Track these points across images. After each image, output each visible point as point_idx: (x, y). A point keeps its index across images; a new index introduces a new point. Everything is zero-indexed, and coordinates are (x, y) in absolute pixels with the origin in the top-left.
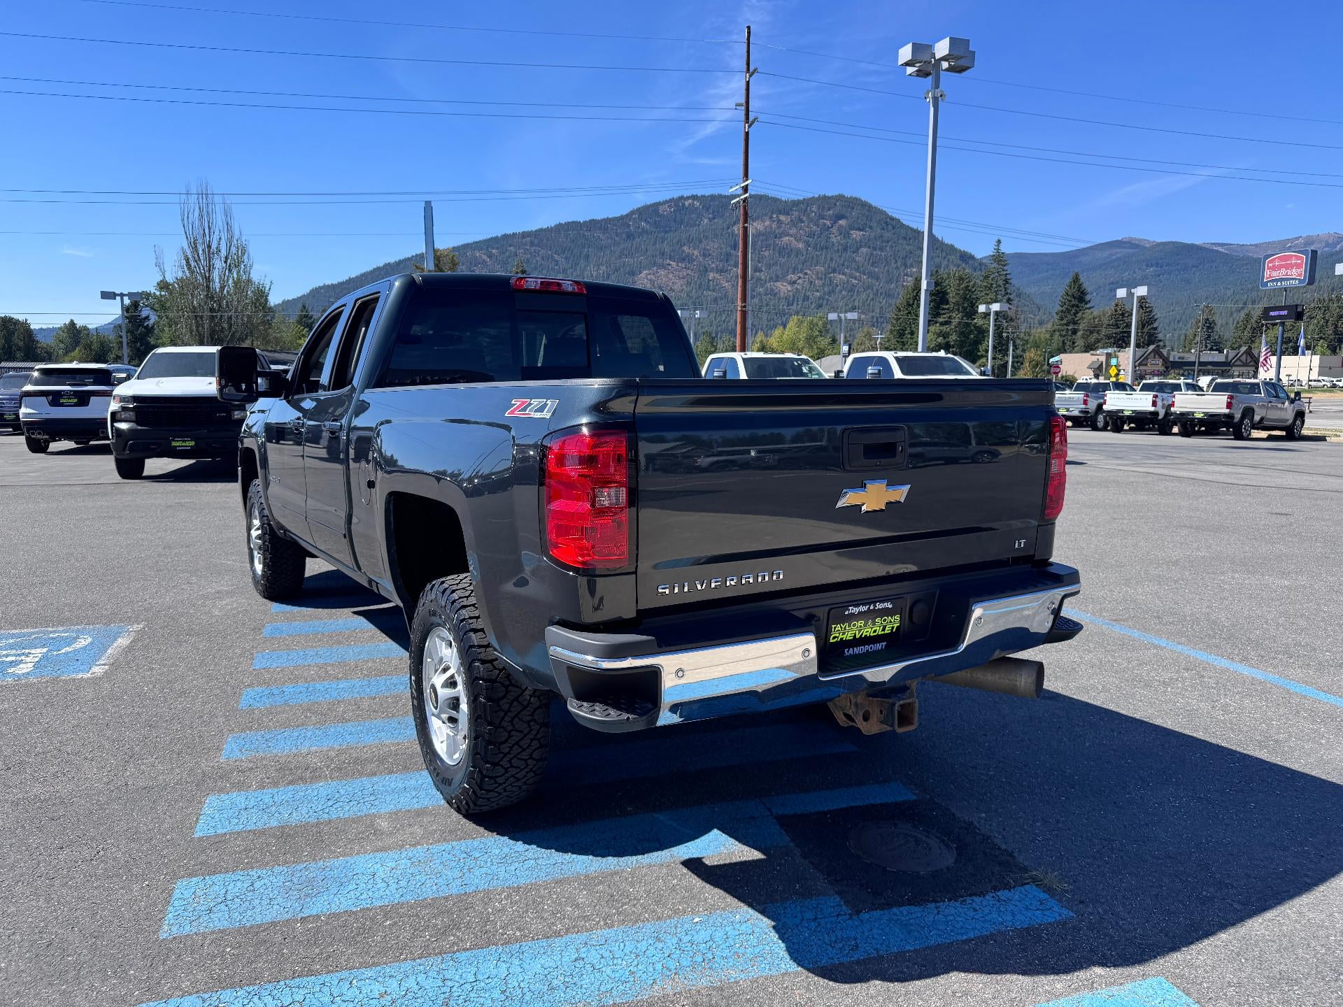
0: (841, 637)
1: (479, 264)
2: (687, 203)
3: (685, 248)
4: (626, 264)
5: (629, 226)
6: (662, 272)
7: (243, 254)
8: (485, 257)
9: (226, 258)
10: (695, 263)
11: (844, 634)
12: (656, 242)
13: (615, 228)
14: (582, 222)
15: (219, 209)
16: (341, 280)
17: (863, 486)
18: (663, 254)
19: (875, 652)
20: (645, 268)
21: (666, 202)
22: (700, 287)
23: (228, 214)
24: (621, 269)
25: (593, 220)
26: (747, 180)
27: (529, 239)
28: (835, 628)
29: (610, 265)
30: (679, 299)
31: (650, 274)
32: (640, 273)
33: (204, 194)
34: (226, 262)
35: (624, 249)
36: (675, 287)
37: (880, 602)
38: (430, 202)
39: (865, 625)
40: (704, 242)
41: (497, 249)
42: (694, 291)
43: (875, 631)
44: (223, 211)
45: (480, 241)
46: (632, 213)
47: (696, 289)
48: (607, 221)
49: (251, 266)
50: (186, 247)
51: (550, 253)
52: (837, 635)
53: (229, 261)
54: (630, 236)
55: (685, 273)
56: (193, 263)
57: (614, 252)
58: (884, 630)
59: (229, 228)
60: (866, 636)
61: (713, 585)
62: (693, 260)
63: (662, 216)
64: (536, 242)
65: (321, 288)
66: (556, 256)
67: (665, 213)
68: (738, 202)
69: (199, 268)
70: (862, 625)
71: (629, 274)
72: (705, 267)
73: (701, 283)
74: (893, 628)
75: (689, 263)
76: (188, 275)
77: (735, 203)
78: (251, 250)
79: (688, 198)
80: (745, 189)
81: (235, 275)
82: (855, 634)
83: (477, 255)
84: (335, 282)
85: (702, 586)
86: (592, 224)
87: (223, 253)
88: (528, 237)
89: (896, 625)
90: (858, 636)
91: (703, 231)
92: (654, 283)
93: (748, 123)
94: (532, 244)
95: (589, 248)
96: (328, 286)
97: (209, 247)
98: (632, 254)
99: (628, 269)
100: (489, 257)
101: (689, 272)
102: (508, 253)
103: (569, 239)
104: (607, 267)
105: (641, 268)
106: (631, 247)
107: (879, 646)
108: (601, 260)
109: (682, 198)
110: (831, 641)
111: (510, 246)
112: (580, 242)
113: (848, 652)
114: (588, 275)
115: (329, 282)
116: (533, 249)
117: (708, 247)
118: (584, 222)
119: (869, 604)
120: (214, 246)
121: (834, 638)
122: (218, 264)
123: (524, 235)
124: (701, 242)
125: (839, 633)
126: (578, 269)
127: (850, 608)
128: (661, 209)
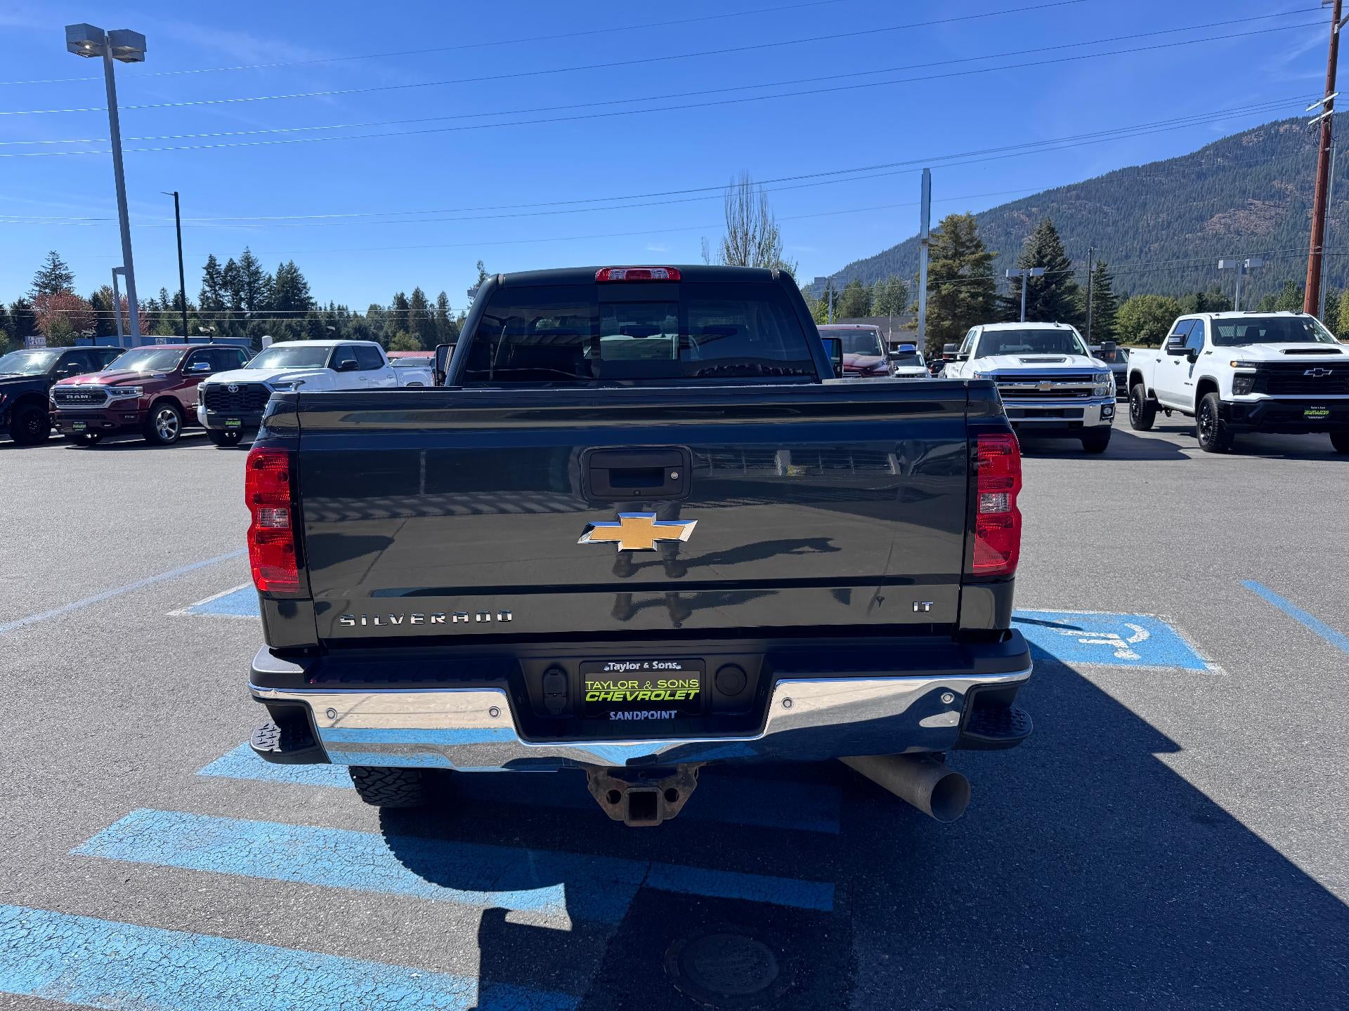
0: (603, 696)
1: (1017, 224)
2: (1282, 130)
3: (1275, 183)
4: (1193, 208)
5: (1200, 164)
6: (1241, 214)
7: (774, 239)
8: (1023, 217)
9: (760, 244)
10: (1288, 200)
11: (607, 693)
12: (1236, 178)
13: (1182, 169)
14: (1140, 166)
15: (756, 198)
16: (874, 255)
17: (618, 520)
18: (1244, 192)
19: (662, 721)
20: (1218, 211)
21: (1250, 132)
22: (1293, 227)
23: (763, 203)
24: (1187, 215)
25: (1155, 163)
26: (1332, 94)
27: (1074, 192)
28: (592, 685)
29: (1173, 211)
30: (1262, 244)
31: (1224, 218)
32: (1212, 217)
33: (745, 185)
34: (759, 248)
35: (1191, 192)
36: (1259, 230)
37: (660, 661)
38: (928, 169)
39: (641, 686)
40: (1304, 173)
41: (1038, 206)
42: (1285, 232)
43: (658, 696)
44: (759, 200)
45: (1019, 200)
46: (1206, 148)
47: (1288, 230)
48: (1174, 161)
49: (781, 250)
50: (727, 237)
51: (1098, 205)
52: (597, 694)
53: (762, 246)
54: (1201, 176)
55: (1273, 213)
56: (732, 251)
57: (1179, 197)
58: (673, 695)
59: (764, 215)
60: (643, 699)
61: (413, 620)
62: (1285, 196)
63: (1245, 148)
64: (1083, 195)
65: (855, 264)
66: (1105, 208)
67: (1251, 144)
68: (1318, 122)
69: (737, 254)
70: (635, 685)
71: (1196, 219)
72: (1302, 203)
73: (1295, 223)
74: (688, 695)
75: (1280, 200)
76: (728, 262)
77: (1314, 125)
78: (782, 234)
79: (1284, 123)
80: (1329, 105)
81: (766, 260)
82: (625, 695)
83: (1015, 215)
84: (868, 257)
85: (398, 621)
86: (1155, 167)
87: (757, 241)
88: (1074, 190)
89: (693, 693)
90: (629, 699)
91: (1303, 161)
92: (1229, 227)
93: (1339, 22)
94: (1078, 197)
95: (1146, 195)
96: (862, 261)
97: (747, 234)
98: (1203, 196)
99: (1196, 213)
100: (1028, 216)
101: (1280, 211)
102: (1049, 210)
103: (1122, 188)
104: (1168, 214)
105: (1212, 211)
106: (1202, 188)
107: (665, 715)
108: (1161, 207)
109: (1275, 123)
110: (588, 699)
111: (1053, 202)
112: (1136, 189)
113: (615, 715)
114: (1143, 226)
115: (863, 257)
116: (1078, 203)
117: (1309, 179)
118: (1143, 166)
119: (642, 661)
120: (750, 234)
121: (592, 696)
122: (753, 250)
123: (1069, 189)
124: (1298, 172)
125: (600, 692)
126: (1132, 219)
127: (612, 664)
128: (1245, 140)
